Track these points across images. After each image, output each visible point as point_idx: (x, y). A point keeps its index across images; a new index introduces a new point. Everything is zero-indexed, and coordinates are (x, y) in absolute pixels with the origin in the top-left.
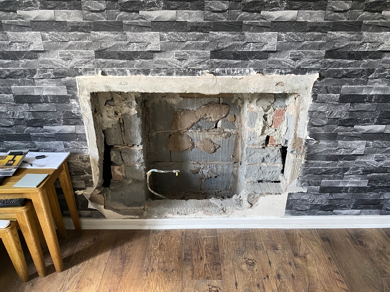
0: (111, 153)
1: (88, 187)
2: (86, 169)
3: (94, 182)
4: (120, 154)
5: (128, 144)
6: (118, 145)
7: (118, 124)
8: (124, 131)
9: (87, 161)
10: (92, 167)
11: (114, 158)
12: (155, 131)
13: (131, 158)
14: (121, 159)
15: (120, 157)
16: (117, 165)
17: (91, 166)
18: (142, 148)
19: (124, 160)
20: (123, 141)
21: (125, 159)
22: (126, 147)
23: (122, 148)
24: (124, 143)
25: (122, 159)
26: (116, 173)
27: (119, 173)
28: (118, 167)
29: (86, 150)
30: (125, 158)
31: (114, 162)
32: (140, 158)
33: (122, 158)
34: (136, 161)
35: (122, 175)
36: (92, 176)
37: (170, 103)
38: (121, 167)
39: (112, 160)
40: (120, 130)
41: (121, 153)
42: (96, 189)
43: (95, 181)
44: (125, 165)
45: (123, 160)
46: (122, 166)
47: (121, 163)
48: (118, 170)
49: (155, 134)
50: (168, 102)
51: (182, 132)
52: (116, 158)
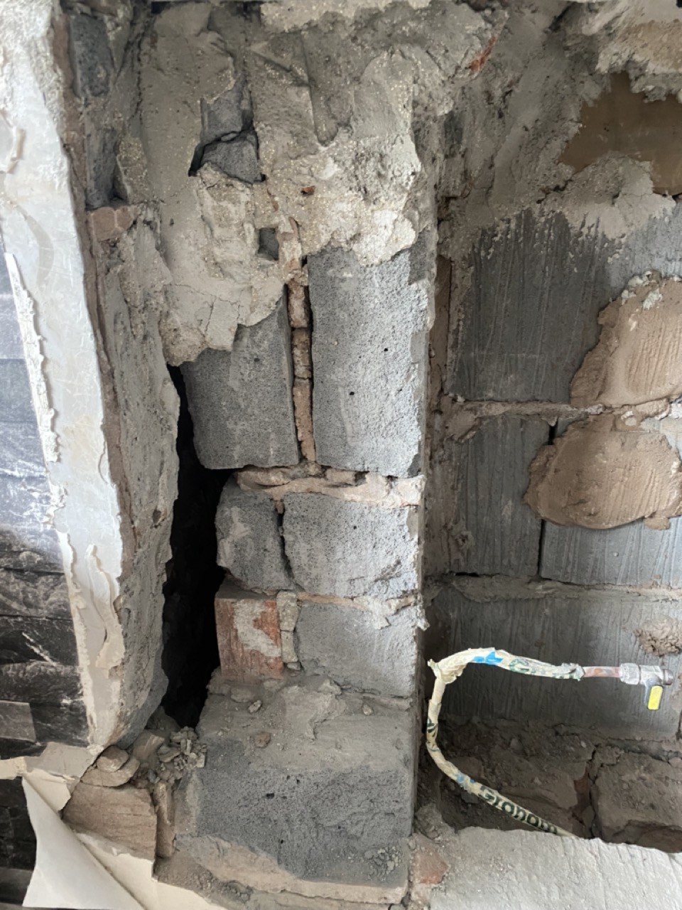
0: (218, 516)
1: (51, 744)
2: (40, 628)
3: (90, 711)
4: (272, 524)
5: (325, 468)
6: (267, 470)
7: (275, 324)
8: (311, 379)
9: (40, 574)
10: (76, 619)
11: (239, 547)
12: (469, 406)
13: (339, 555)
14: (277, 561)
15: (272, 544)
16: (251, 594)
17: (66, 605)
18: (415, 498)
19: (294, 563)
20: (299, 443)
21: (304, 559)
22: (317, 484)
23: (286, 488)
24: (302, 458)
25: (284, 556)
26: (242, 638)
27: (258, 641)
28: (257, 608)
29: (36, 495)
30: (299, 551)
31: (236, 573)
32: (399, 562)
33: (288, 552)
34: (371, 578)
35: (276, 653)
36: (78, 678)
37: (585, 230)
38: (274, 605)
39: (222, 563)
40: (286, 373)
41: (280, 519)
42: (102, 759)
43: (97, 709)
44: (302, 596)
45: (287, 566)
46: (282, 599)
47: (275, 585)
48: (259, 624)
49: (469, 419)
50: (575, 223)
51: (629, 413)
52: (250, 553)
